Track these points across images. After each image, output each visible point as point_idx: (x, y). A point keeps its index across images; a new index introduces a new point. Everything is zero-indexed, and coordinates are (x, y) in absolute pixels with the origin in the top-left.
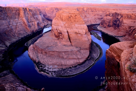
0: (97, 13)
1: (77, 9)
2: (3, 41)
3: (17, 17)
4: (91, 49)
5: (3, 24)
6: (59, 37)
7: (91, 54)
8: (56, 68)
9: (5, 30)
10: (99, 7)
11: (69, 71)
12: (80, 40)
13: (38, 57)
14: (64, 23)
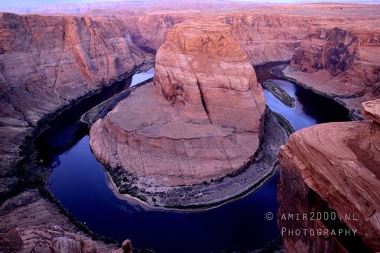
0: (284, 29)
1: (227, 18)
2: (20, 111)
3: (58, 42)
4: (265, 131)
5: (21, 63)
6: (174, 98)
7: (263, 147)
8: (166, 185)
9: (26, 79)
10: (289, 13)
11: (201, 194)
12: (233, 107)
13: (117, 154)
14: (190, 58)
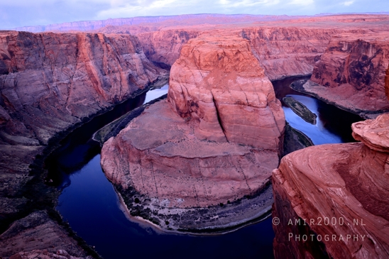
0: (304, 42)
1: (243, 32)
2: (31, 129)
3: (71, 59)
5: (34, 81)
6: (188, 115)
8: (180, 206)
9: (38, 96)
10: (309, 26)
11: (217, 216)
12: (250, 125)
13: (129, 173)
14: (205, 74)
